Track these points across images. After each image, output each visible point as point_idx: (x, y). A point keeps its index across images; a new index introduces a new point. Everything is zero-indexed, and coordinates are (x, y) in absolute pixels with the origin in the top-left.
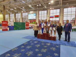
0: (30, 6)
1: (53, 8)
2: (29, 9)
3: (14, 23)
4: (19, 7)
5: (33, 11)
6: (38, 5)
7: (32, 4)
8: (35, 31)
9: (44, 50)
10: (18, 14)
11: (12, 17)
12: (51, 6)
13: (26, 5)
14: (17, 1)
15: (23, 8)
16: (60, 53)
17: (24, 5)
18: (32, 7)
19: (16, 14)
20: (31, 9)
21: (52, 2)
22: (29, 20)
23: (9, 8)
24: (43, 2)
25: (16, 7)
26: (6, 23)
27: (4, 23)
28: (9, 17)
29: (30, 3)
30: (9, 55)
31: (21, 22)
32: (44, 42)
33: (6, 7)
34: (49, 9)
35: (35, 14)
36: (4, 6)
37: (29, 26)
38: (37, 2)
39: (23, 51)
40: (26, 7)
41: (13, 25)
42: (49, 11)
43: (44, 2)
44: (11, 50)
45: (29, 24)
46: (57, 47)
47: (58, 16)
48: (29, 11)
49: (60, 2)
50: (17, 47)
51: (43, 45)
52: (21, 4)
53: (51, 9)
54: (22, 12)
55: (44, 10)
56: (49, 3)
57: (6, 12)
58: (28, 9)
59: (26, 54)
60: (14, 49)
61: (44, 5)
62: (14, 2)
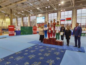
0: (38, 8)
1: (64, 10)
2: (37, 12)
4: (27, 10)
5: (41, 14)
7: (40, 6)
10: (26, 17)
11: (19, 21)
12: (61, 8)
13: (34, 8)
14: (25, 4)
15: (31, 11)
16: (63, 57)
17: (32, 8)
18: (40, 10)
19: (24, 18)
20: (39, 11)
21: (62, 3)
22: (37, 24)
23: (16, 12)
25: (24, 10)
27: (11, 28)
28: (16, 22)
29: (38, 5)
30: (12, 57)
31: (28, 26)
32: (49, 47)
33: (13, 11)
34: (60, 11)
35: (44, 17)
36: (11, 9)
38: (46, 4)
39: (26, 55)
40: (34, 10)
42: (59, 13)
43: (54, 3)
44: (15, 53)
46: (62, 51)
48: (38, 14)
49: (72, 2)
50: (21, 51)
53: (62, 10)
54: (30, 15)
55: (54, 12)
56: (59, 5)
57: (14, 16)
58: (36, 12)
59: (29, 57)
60: (18, 52)
61: (53, 6)
62: (21, 5)
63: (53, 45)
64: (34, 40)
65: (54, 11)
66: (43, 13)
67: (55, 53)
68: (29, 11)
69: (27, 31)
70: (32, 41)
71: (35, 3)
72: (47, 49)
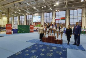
0: (35, 8)
1: (59, 10)
2: (34, 11)
3: (18, 26)
4: (24, 10)
6: (43, 7)
7: (37, 6)
8: (40, 34)
9: (50, 54)
10: (22, 16)
11: (16, 20)
12: (56, 8)
13: (31, 7)
14: (22, 4)
15: (28, 10)
17: (29, 8)
20: (36, 11)
21: (57, 4)
22: (34, 22)
23: (13, 11)
24: (48, 4)
26: (10, 26)
27: (8, 26)
28: (13, 20)
29: (35, 5)
31: (25, 25)
32: (49, 46)
33: (10, 10)
34: (55, 11)
35: (40, 17)
37: (33, 29)
38: (42, 4)
40: (30, 9)
41: (17, 28)
42: (54, 13)
43: (50, 3)
44: (15, 54)
45: (34, 27)
46: (64, 50)
47: (64, 18)
48: (34, 13)
49: (66, 3)
50: (21, 51)
51: (49, 49)
52: (25, 6)
53: (56, 11)
54: (27, 14)
56: (55, 5)
58: (32, 12)
60: (18, 53)
61: (49, 7)
62: (18, 4)
63: (53, 44)
64: (32, 39)
65: (49, 11)
66: (39, 13)
67: (57, 53)
68: (26, 10)
69: (24, 30)
70: (30, 40)
71: (32, 3)
72: (48, 48)
